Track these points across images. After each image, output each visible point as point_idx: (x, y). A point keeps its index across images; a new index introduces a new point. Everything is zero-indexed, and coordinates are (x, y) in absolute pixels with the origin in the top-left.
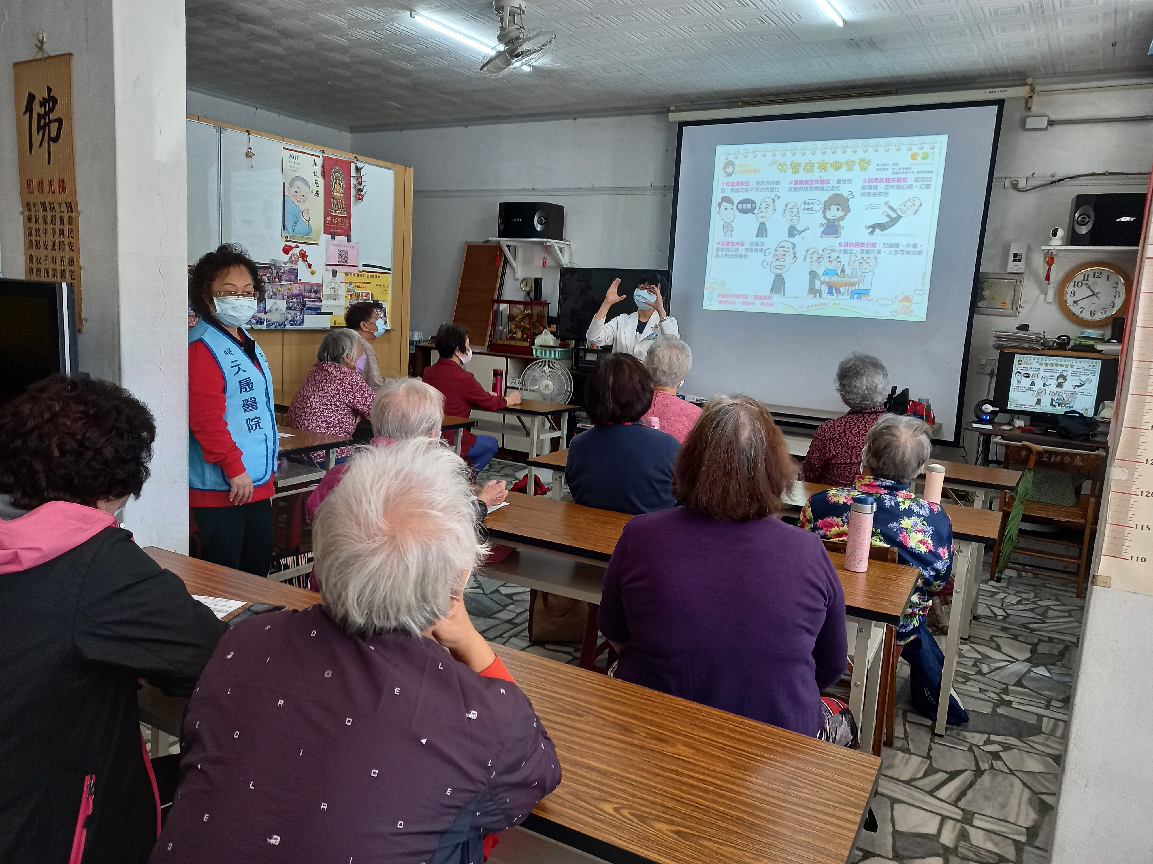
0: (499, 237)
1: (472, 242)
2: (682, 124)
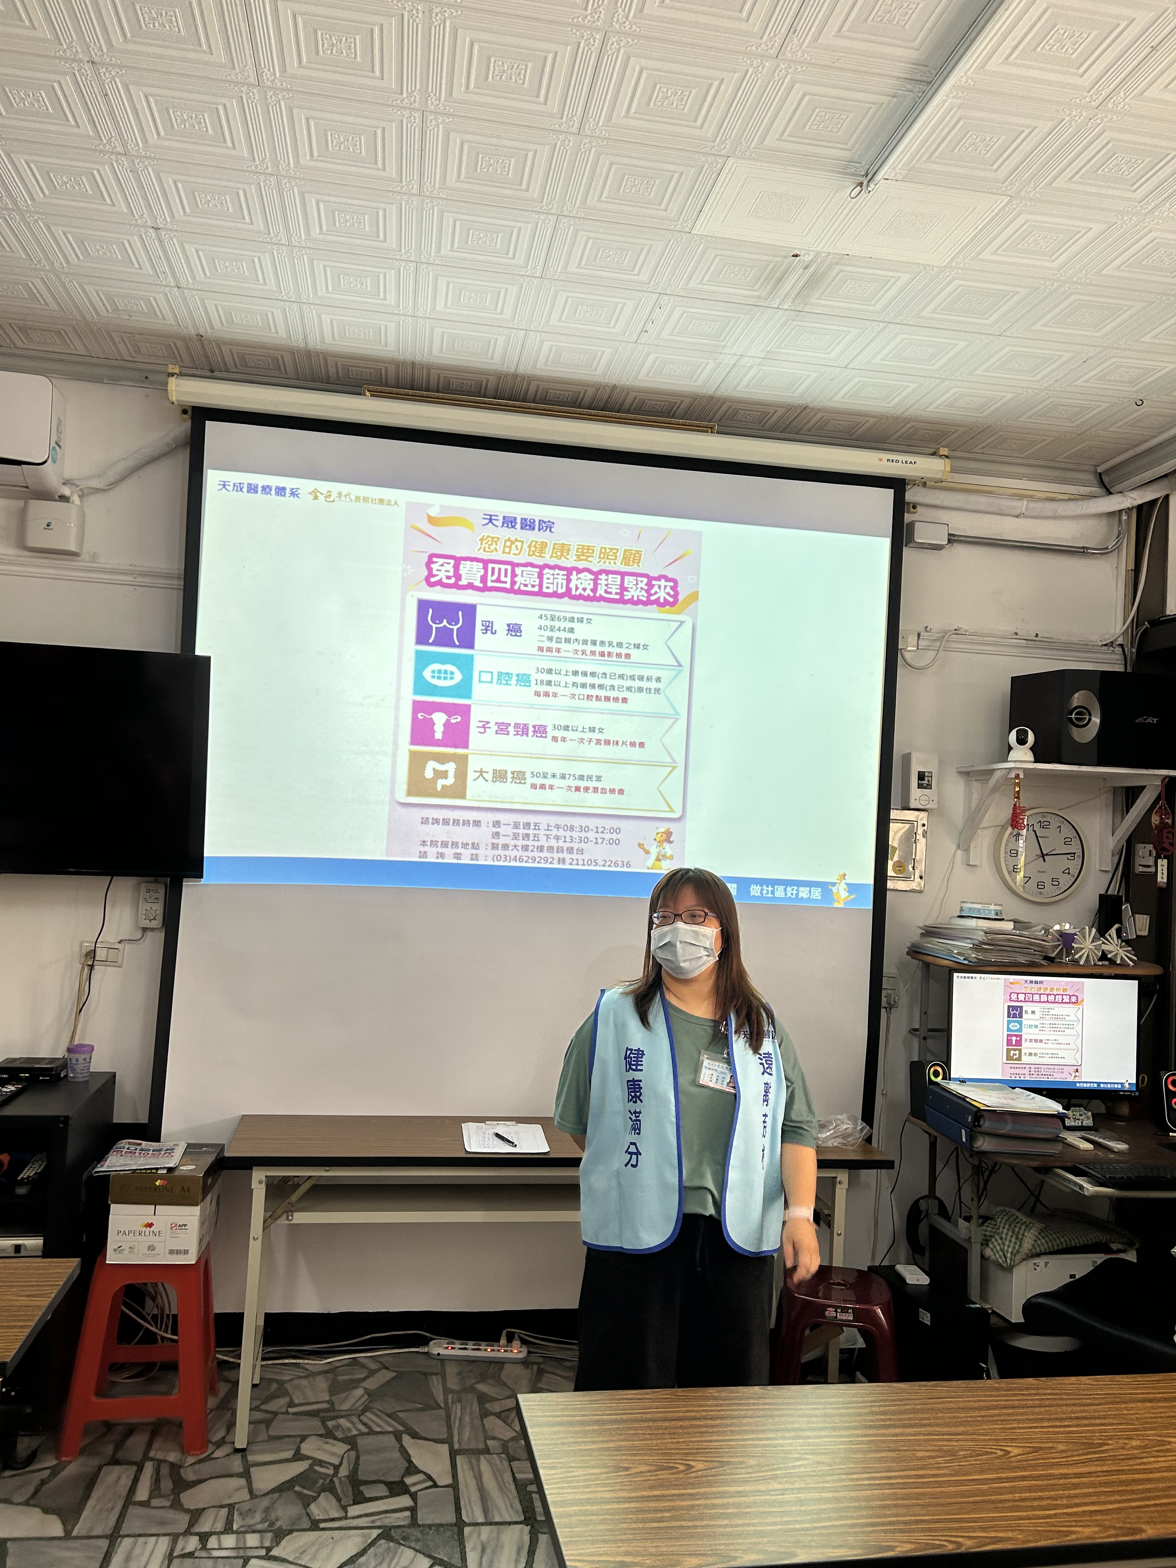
2: (204, 416)
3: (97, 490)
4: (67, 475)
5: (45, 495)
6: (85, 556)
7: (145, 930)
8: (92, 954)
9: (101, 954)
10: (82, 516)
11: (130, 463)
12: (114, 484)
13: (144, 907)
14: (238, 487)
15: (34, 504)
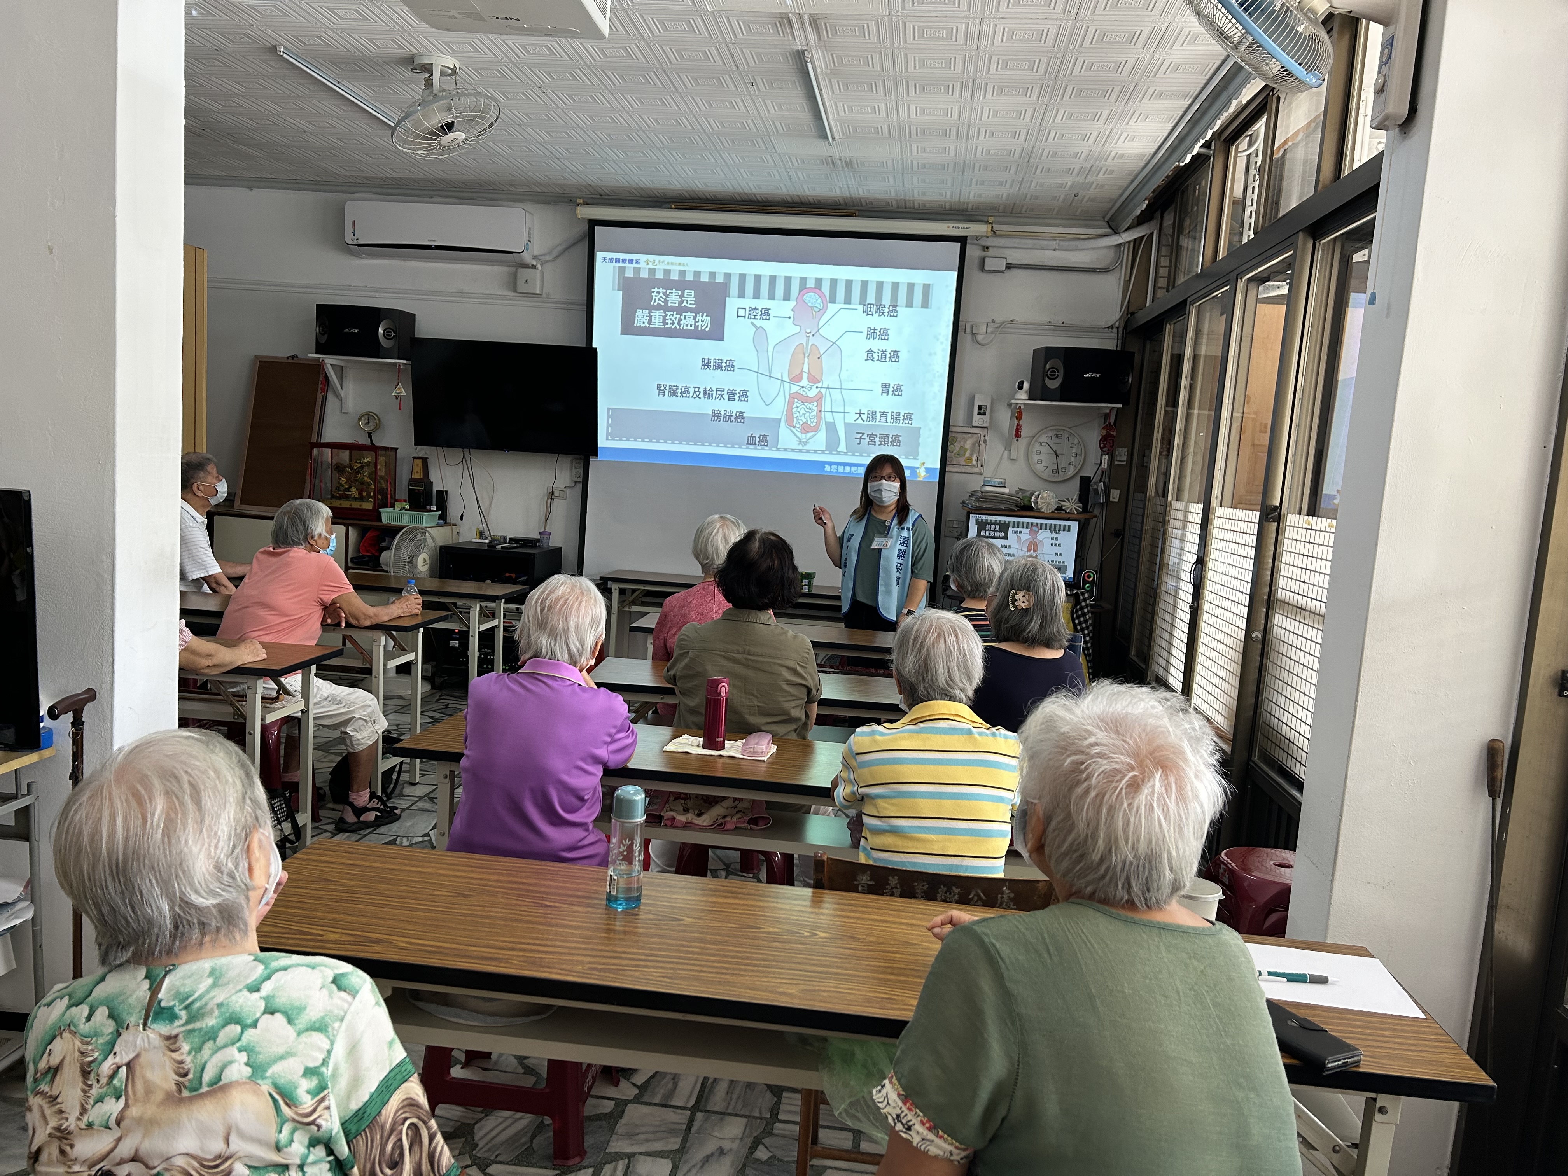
0: (317, 353)
1: (266, 357)
2: (594, 223)
3: (548, 261)
4: (536, 253)
5: (525, 266)
6: (544, 295)
7: (576, 482)
8: (552, 493)
9: (556, 494)
10: (542, 273)
11: (564, 246)
12: (556, 257)
13: (575, 471)
14: (611, 260)
15: (520, 270)
